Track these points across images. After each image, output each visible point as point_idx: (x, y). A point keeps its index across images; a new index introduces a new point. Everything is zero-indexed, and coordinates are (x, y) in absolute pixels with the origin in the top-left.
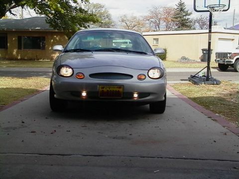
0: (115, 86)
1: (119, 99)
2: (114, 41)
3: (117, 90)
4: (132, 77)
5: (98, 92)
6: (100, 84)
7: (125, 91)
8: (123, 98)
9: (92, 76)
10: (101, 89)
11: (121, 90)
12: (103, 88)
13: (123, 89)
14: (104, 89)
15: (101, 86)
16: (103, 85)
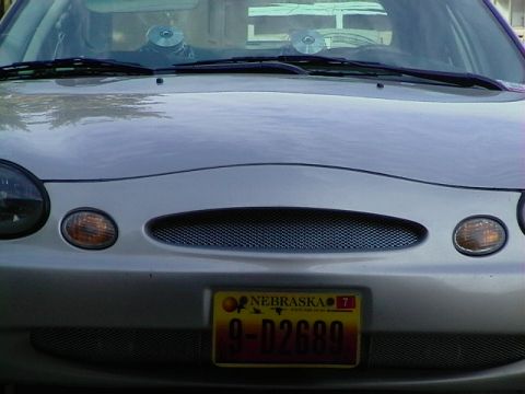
0: (316, 297)
1: (344, 375)
2: (254, 11)
3: (329, 317)
4: (417, 232)
5: (206, 333)
6: (218, 283)
7: (379, 325)
8: (364, 370)
9: (166, 228)
10: (222, 317)
11: (351, 319)
12: (238, 306)
13: (368, 311)
14: (246, 316)
15: (221, 297)
16: (239, 289)
